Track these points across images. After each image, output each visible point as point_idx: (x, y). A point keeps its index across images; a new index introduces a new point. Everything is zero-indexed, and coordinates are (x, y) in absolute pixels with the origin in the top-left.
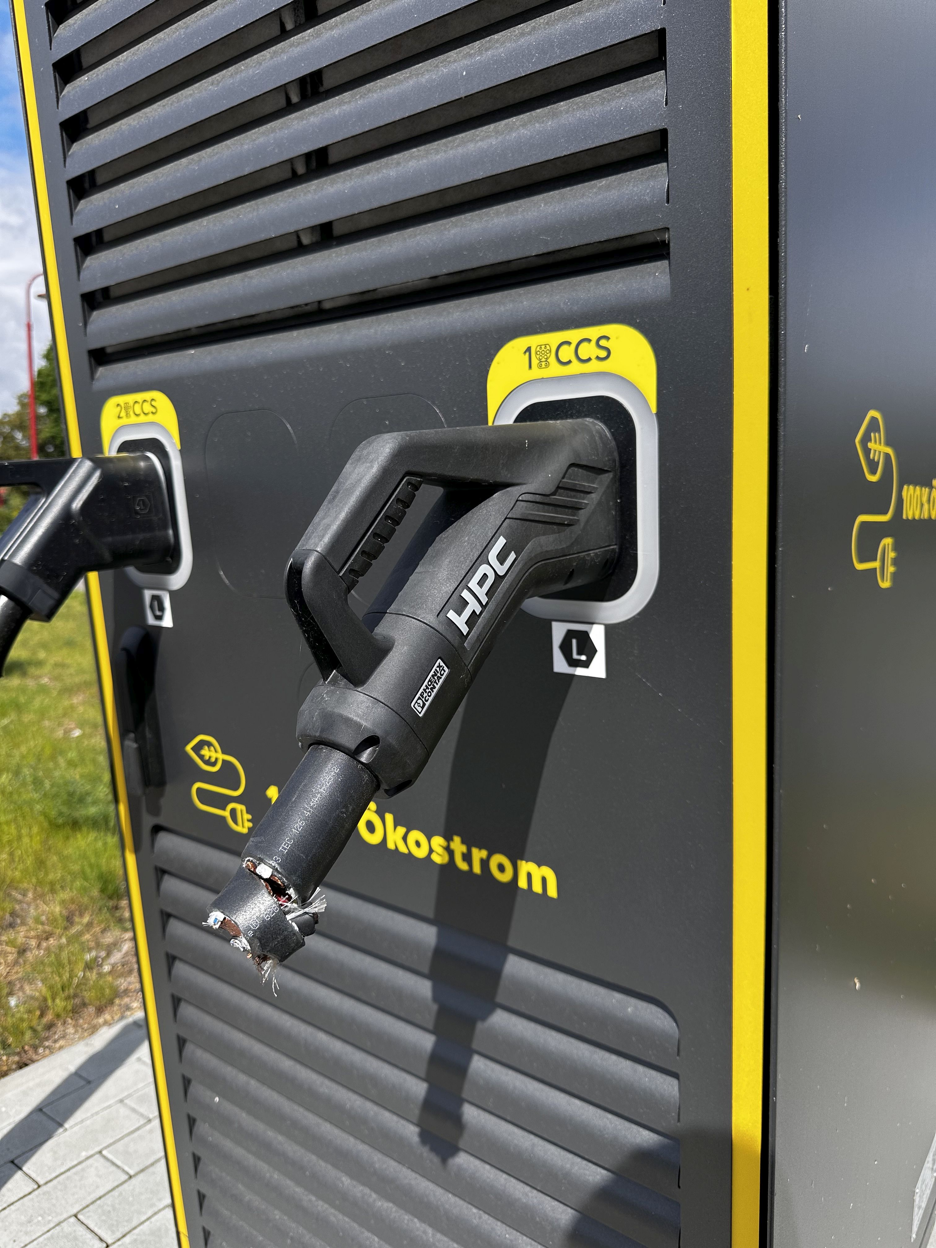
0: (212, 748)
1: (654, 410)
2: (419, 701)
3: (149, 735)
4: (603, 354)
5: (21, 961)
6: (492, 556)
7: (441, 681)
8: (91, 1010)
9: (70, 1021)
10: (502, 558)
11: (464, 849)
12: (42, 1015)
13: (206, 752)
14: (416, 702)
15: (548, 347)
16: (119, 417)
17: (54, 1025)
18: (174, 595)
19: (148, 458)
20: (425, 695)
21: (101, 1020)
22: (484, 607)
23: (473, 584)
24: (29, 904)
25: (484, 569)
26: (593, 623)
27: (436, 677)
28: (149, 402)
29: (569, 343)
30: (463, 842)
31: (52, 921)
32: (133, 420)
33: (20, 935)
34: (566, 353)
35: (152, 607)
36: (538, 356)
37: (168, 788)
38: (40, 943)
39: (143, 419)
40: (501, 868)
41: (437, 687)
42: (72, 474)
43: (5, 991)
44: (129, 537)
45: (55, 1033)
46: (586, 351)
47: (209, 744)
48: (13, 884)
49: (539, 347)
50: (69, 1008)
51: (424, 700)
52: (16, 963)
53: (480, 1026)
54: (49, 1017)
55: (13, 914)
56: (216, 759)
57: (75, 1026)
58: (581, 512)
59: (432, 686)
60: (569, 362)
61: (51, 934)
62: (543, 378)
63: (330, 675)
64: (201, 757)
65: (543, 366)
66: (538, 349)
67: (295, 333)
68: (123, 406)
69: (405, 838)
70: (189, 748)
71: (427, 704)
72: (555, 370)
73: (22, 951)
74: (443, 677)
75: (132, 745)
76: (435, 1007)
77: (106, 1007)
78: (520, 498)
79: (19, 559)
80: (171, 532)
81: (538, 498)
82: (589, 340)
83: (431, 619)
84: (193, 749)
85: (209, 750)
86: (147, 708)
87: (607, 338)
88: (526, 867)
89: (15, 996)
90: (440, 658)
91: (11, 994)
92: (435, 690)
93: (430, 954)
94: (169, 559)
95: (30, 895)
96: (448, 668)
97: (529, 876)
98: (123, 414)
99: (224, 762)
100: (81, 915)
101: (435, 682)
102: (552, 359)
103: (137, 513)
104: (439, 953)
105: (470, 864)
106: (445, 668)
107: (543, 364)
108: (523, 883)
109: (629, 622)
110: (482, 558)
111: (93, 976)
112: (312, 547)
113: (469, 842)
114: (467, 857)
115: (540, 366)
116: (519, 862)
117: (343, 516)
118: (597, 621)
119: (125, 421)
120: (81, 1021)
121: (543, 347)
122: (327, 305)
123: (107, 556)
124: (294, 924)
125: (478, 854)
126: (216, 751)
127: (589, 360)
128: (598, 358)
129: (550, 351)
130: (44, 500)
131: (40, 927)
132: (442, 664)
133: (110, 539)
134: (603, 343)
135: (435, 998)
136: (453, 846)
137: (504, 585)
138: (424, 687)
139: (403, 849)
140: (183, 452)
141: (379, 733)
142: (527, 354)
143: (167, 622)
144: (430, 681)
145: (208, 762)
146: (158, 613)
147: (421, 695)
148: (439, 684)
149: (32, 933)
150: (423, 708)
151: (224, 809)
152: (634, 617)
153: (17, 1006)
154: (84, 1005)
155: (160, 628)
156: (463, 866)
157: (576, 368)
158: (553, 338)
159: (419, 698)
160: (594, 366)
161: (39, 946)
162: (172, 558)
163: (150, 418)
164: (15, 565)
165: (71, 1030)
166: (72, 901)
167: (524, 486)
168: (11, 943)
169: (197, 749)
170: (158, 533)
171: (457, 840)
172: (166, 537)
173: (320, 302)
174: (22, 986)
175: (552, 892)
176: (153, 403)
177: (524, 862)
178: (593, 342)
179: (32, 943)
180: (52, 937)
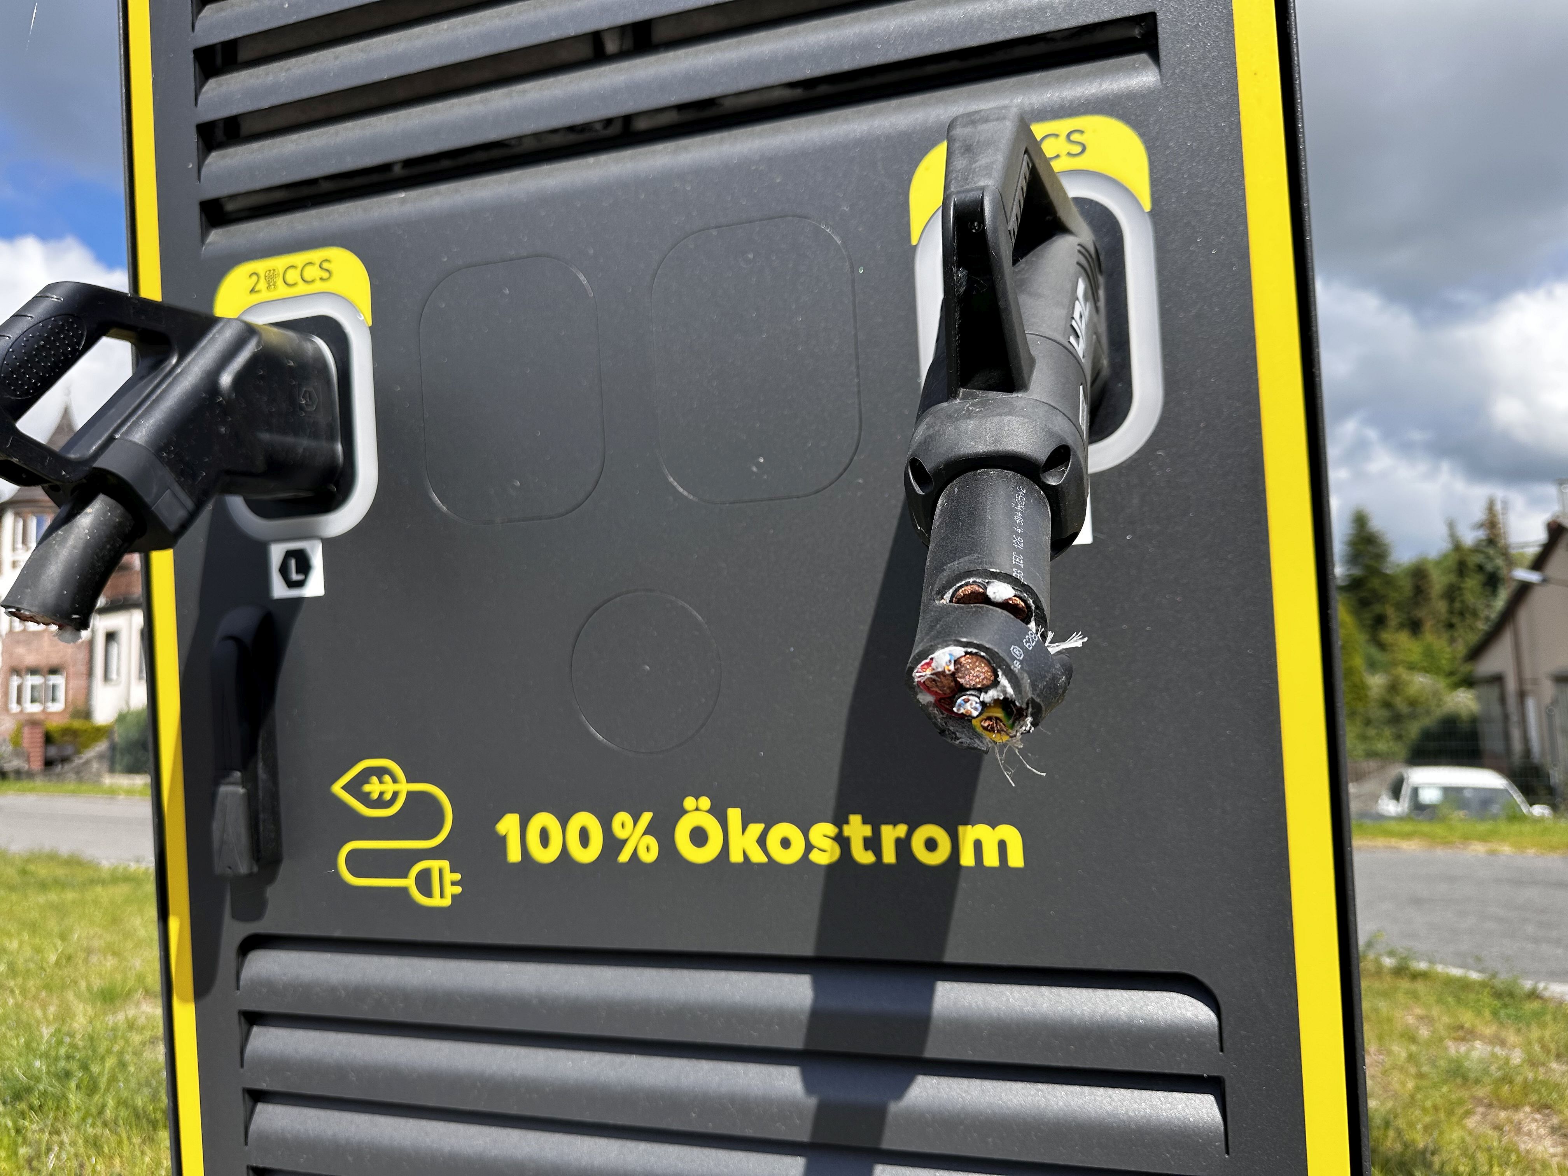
1: (1147, 206)
4: (1077, 149)
11: (867, 831)
16: (254, 291)
18: (330, 545)
28: (317, 266)
30: (865, 822)
32: (281, 292)
39: (301, 289)
40: (931, 845)
44: (290, 440)
67: (591, 160)
68: (264, 275)
69: (762, 841)
76: (811, 1103)
78: (1077, 248)
79: (141, 435)
80: (339, 448)
81: (1088, 257)
82: (1056, 136)
83: (1059, 338)
87: (1082, 132)
88: (969, 834)
90: (1081, 384)
94: (335, 488)
97: (978, 845)
98: (262, 285)
103: (301, 408)
105: (878, 853)
108: (967, 859)
109: (1124, 465)
112: (981, 184)
113: (874, 820)
114: (873, 844)
116: (961, 829)
119: (265, 295)
125: (890, 834)
127: (1058, 157)
128: (1070, 154)
130: (174, 361)
133: (266, 436)
136: (847, 831)
139: (757, 856)
140: (376, 330)
141: (1070, 442)
156: (866, 858)
162: (337, 485)
163: (319, 287)
167: (1076, 238)
170: (324, 444)
171: (855, 820)
172: (332, 453)
173: (629, 118)
175: (1016, 859)
176: (326, 265)
177: (970, 826)
178: (1062, 138)
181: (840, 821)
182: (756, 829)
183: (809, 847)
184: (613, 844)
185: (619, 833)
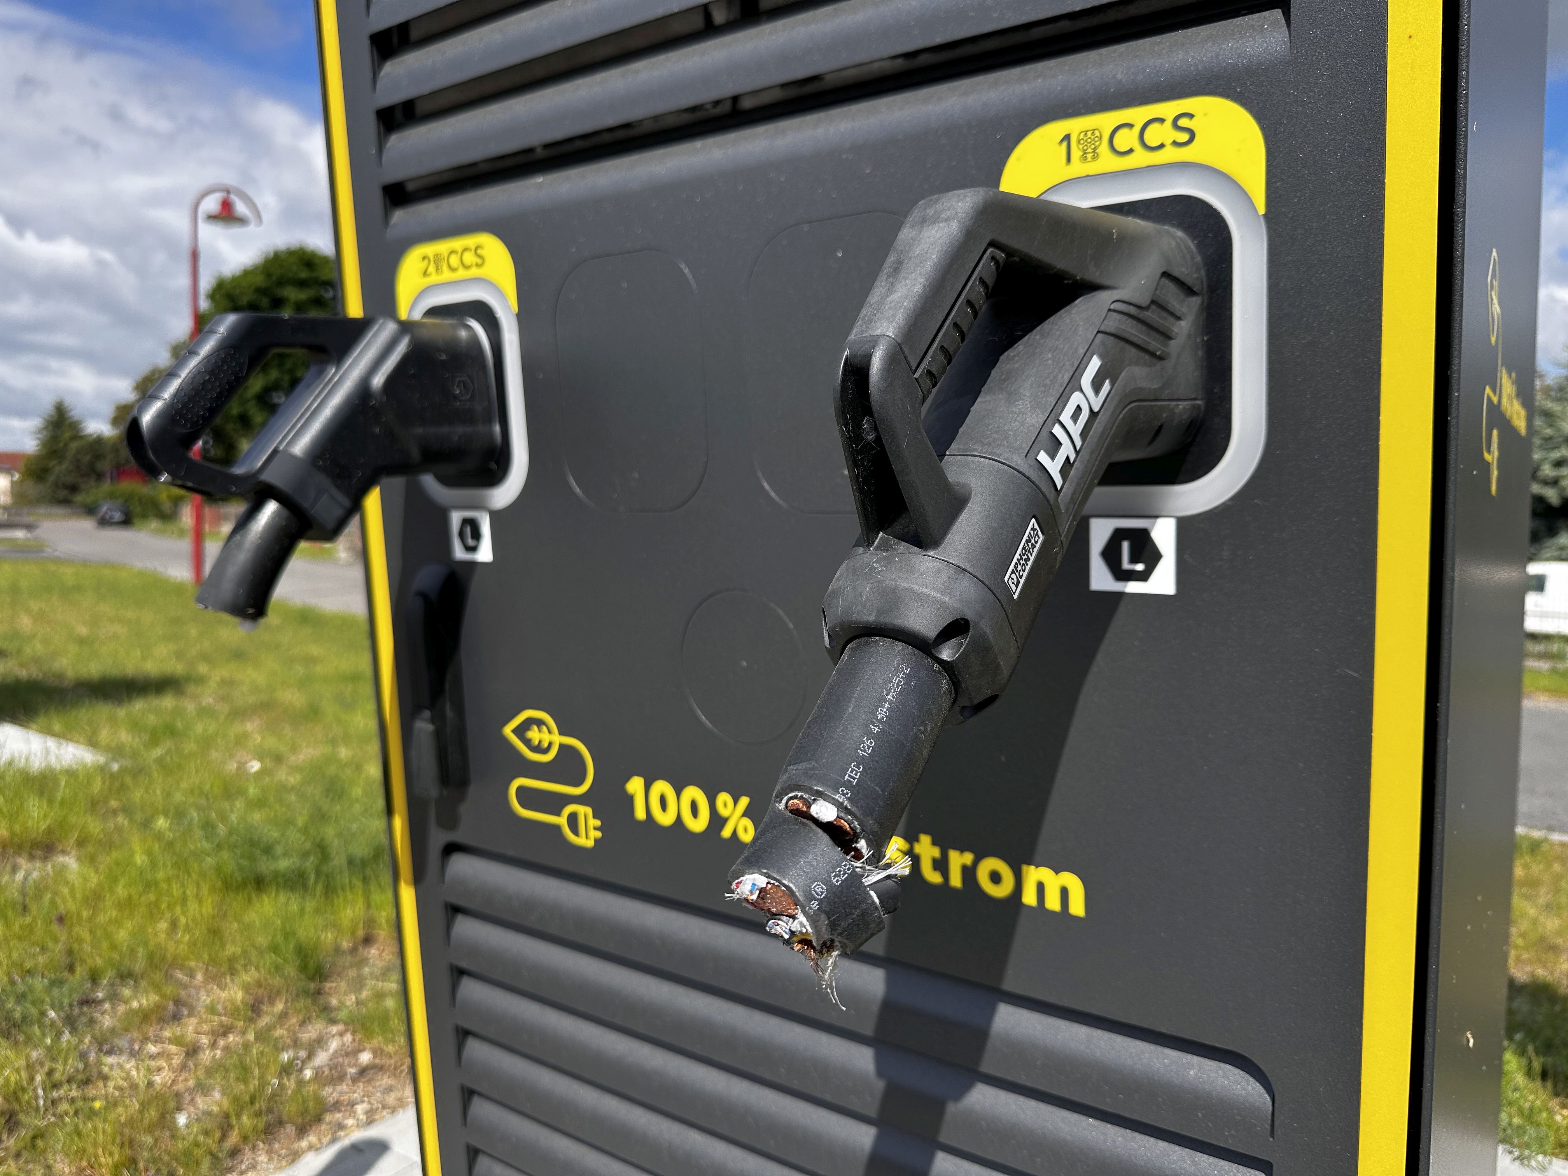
0: (544, 728)
1: (1261, 210)
2: (1013, 576)
3: (449, 713)
4: (1184, 137)
5: (191, 1064)
7: (1036, 550)
8: (290, 1129)
9: (261, 1145)
10: (1097, 386)
11: (936, 852)
12: (224, 1137)
13: (534, 735)
14: (1010, 577)
15: (1097, 133)
16: (425, 274)
17: (239, 1151)
18: (496, 517)
19: (469, 328)
20: (1019, 568)
21: (304, 1144)
23: (1065, 417)
24: (198, 988)
26: (1157, 517)
27: (1030, 544)
28: (473, 251)
29: (1130, 126)
30: (934, 843)
31: (234, 1012)
32: (447, 275)
33: (190, 1027)
34: (1126, 139)
35: (461, 535)
36: (1081, 146)
37: (473, 790)
38: (215, 1041)
39: (461, 274)
40: (995, 878)
41: (1032, 559)
42: (371, 338)
43: (172, 1104)
44: (445, 430)
45: (242, 1162)
46: (1153, 136)
47: (540, 723)
48: (177, 963)
49: (1083, 134)
50: (261, 1126)
51: (1017, 574)
52: (183, 1067)
53: (952, 1108)
54: (234, 1138)
55: (178, 1002)
56: (550, 744)
57: (269, 1152)
58: (1172, 342)
59: (1026, 557)
60: (1131, 151)
61: (231, 1028)
62: (1088, 176)
63: (876, 538)
64: (527, 743)
65: (1089, 159)
66: (1082, 136)
67: (698, 144)
68: (432, 259)
70: (508, 730)
71: (1022, 581)
72: (1108, 162)
73: (193, 1051)
74: (1038, 546)
75: (424, 726)
76: (880, 1085)
77: (310, 1126)
78: (1112, 307)
79: (301, 446)
80: (497, 428)
81: (1132, 310)
83: (1018, 461)
84: (515, 731)
85: (540, 731)
86: (449, 677)
87: (1191, 116)
88: (1034, 875)
89: (184, 1112)
90: (1034, 517)
91: (179, 1109)
92: (1030, 563)
93: (875, 1008)
94: (493, 466)
95: (199, 977)
96: (1043, 533)
97: (1041, 887)
98: (432, 269)
99: (562, 747)
100: (272, 1002)
101: (1029, 552)
102: (1104, 148)
103: (455, 397)
104: (888, 1007)
105: (945, 873)
106: (1040, 533)
107: (1089, 156)
108: (1029, 898)
109: (1215, 511)
110: (1074, 385)
111: (290, 1084)
112: (879, 332)
113: (944, 843)
114: (941, 865)
115: (1084, 158)
116: (1025, 868)
118: (1163, 513)
119: (434, 279)
120: (277, 1146)
121: (1089, 133)
122: (747, 104)
123: (415, 454)
124: (872, 893)
125: (958, 860)
126: (550, 732)
127: (1162, 146)
128: (1175, 143)
129: (1101, 138)
130: (333, 371)
131: (216, 1018)
132: (1036, 526)
133: (419, 431)
134: (1183, 122)
135: (880, 1072)
136: (918, 849)
137: (1098, 426)
138: (1017, 556)
140: (522, 317)
141: (970, 615)
142: (1065, 144)
143: (485, 553)
144: (1024, 548)
145: (538, 749)
146: (471, 542)
147: (1015, 566)
148: (1034, 555)
149: (205, 1027)
150: (1017, 586)
151: (558, 814)
152: (1224, 504)
153: (188, 1126)
154: (281, 1123)
155: (473, 564)
157: (1141, 158)
158: (1107, 121)
159: (1013, 572)
160: (1169, 155)
161: (213, 1045)
162: (497, 463)
163: (474, 272)
164: (293, 457)
165: (263, 1158)
166: (259, 984)
167: (1115, 291)
168: (177, 1041)
169: (520, 731)
170: (481, 428)
171: (925, 840)
172: (491, 434)
173: (735, 99)
174: (192, 1099)
175: (1077, 907)
176: (479, 251)
177: (1033, 867)
178: (1169, 123)
179: (205, 1040)
180: (233, 1032)
181: (911, 838)
184: (717, 821)
185: (723, 812)
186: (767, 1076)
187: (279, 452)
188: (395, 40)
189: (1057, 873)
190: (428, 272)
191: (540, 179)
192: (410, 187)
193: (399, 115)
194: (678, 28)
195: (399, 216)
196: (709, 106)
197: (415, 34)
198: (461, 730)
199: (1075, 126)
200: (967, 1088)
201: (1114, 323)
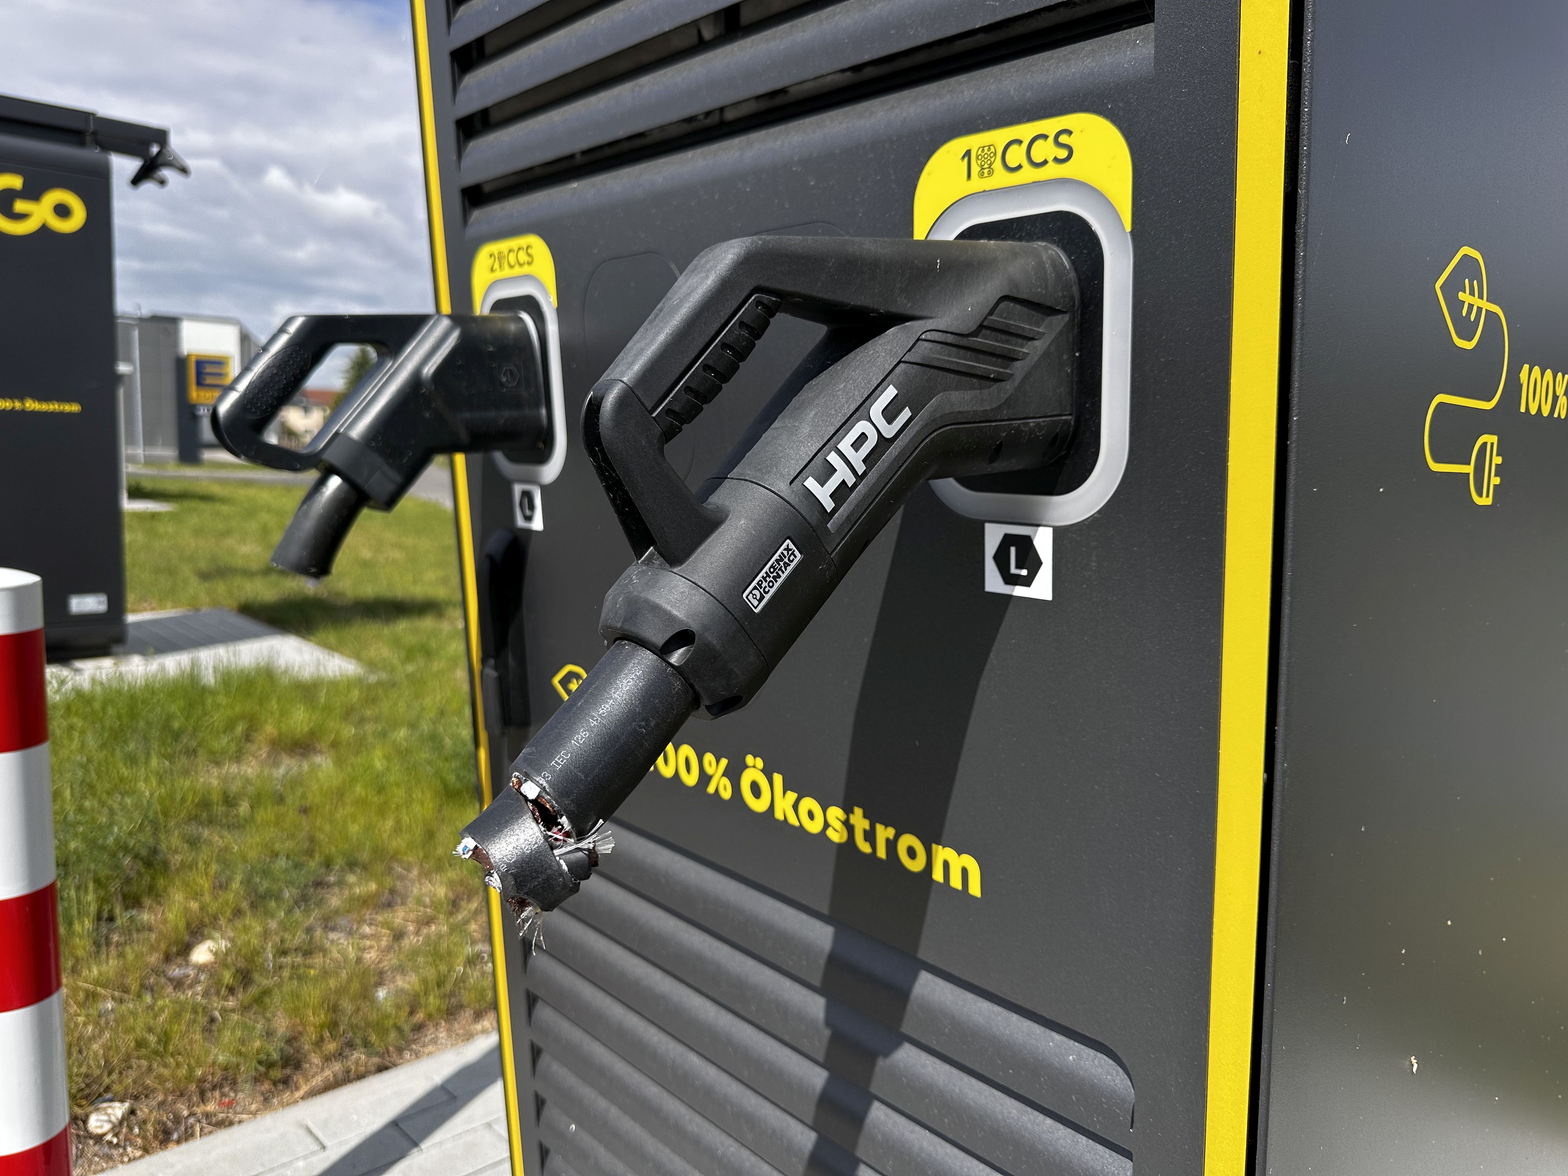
1: (1128, 228)
2: (755, 592)
3: (511, 662)
4: (1063, 154)
5: (396, 947)
6: (876, 409)
7: (789, 569)
8: (468, 1014)
9: (443, 1023)
10: (890, 414)
11: (866, 824)
12: (412, 1013)
14: (751, 592)
15: (992, 149)
16: (492, 270)
17: (425, 1026)
18: (546, 490)
19: (521, 320)
20: (764, 584)
21: (479, 1027)
22: (860, 478)
23: (845, 445)
24: (413, 882)
25: (862, 426)
26: (1039, 525)
27: (782, 563)
28: (525, 251)
29: (1019, 142)
30: (866, 816)
31: (436, 905)
32: (507, 272)
33: (399, 916)
34: (1016, 156)
36: (979, 162)
37: (533, 732)
38: (420, 928)
39: (517, 271)
40: (912, 853)
41: (784, 576)
42: (425, 333)
43: (373, 980)
44: (491, 414)
45: (426, 1036)
46: (1043, 150)
48: (395, 857)
49: (981, 149)
50: (444, 1007)
51: (762, 591)
52: (389, 949)
53: (882, 1064)
54: (420, 1016)
55: (392, 891)
57: (449, 1031)
58: (1018, 364)
59: (775, 574)
60: (1020, 167)
61: (433, 919)
62: (984, 191)
63: (645, 553)
65: (986, 175)
66: (980, 152)
67: (690, 154)
68: (497, 257)
69: (795, 807)
71: (767, 597)
72: (1001, 178)
73: (398, 936)
74: (793, 565)
75: (492, 673)
76: (827, 1033)
77: (486, 1012)
78: (923, 337)
79: (357, 431)
80: (544, 412)
81: (950, 338)
82: (1045, 137)
83: (782, 487)
86: (511, 631)
87: (1069, 132)
88: (942, 853)
89: (385, 987)
90: (789, 538)
91: (380, 984)
92: (780, 581)
93: (822, 962)
94: (541, 445)
95: (415, 872)
96: (801, 553)
97: (946, 865)
98: (496, 266)
100: (469, 900)
101: (780, 569)
102: (998, 164)
103: (502, 385)
104: (834, 962)
105: (873, 845)
106: (797, 553)
107: (986, 171)
108: (938, 875)
109: (1086, 523)
110: (861, 411)
111: (474, 974)
112: (617, 377)
113: (872, 817)
114: (870, 836)
115: (981, 175)
116: (934, 846)
117: (662, 338)
118: (1044, 523)
119: (498, 275)
120: (456, 1026)
121: (986, 149)
122: (730, 115)
123: (464, 436)
124: (562, 862)
125: (884, 833)
127: (1045, 162)
128: (1057, 160)
129: (995, 154)
130: (390, 364)
131: (422, 909)
132: (792, 546)
133: (467, 415)
134: (1063, 139)
135: (829, 1022)
136: (853, 820)
137: (892, 451)
138: (763, 573)
139: (793, 820)
140: (561, 311)
141: (694, 626)
142: (966, 159)
143: (537, 524)
144: (772, 566)
146: (528, 513)
147: (758, 584)
148: (787, 573)
149: (412, 916)
150: (760, 601)
152: (1092, 516)
153: (386, 999)
154: (461, 1007)
155: (529, 532)
156: (865, 847)
157: (1028, 174)
158: (999, 137)
159: (755, 588)
160: (1052, 171)
161: (417, 933)
162: (545, 443)
163: (526, 270)
164: (351, 440)
165: (442, 1034)
166: (461, 882)
167: (931, 321)
168: (386, 924)
170: (527, 412)
171: (858, 811)
172: (538, 418)
173: (722, 109)
174: (394, 977)
175: (975, 889)
176: (529, 251)
177: (940, 847)
178: (1051, 139)
179: (411, 928)
180: (434, 923)
181: (848, 811)
182: (792, 796)
183: (827, 825)
184: (705, 778)
185: (710, 770)
186: (742, 1013)
187: (339, 434)
188: (474, 53)
189: (959, 855)
190: (494, 268)
191: (575, 185)
192: (487, 189)
193: (477, 123)
194: (678, 43)
195: (477, 214)
196: (701, 117)
197: (489, 48)
198: (523, 677)
199: (974, 142)
200: (897, 1045)
201: (924, 350)
